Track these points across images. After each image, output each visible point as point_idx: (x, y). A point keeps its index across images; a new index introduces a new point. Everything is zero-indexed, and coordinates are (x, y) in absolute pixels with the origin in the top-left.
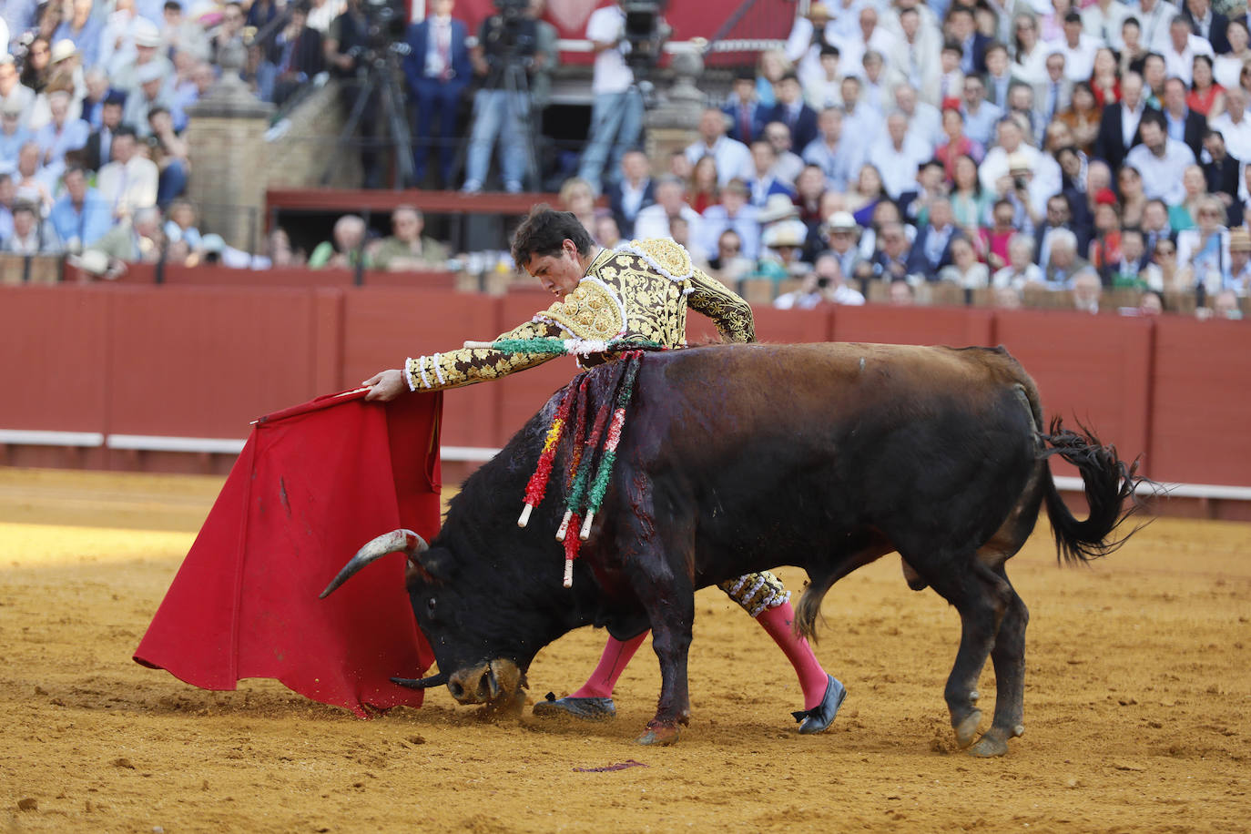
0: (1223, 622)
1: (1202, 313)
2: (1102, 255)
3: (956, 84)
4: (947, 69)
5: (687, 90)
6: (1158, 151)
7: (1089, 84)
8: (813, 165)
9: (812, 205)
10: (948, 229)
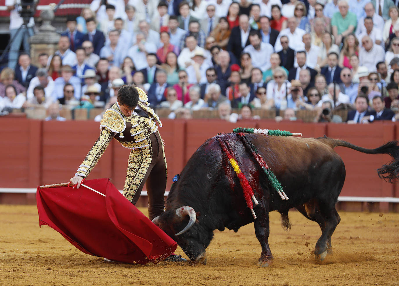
0: (291, 255)
1: (279, 119)
2: (233, 93)
3: (166, 21)
4: (162, 15)
5: (47, 26)
6: (257, 47)
7: (226, 19)
8: (103, 59)
9: (104, 76)
10: (165, 85)
